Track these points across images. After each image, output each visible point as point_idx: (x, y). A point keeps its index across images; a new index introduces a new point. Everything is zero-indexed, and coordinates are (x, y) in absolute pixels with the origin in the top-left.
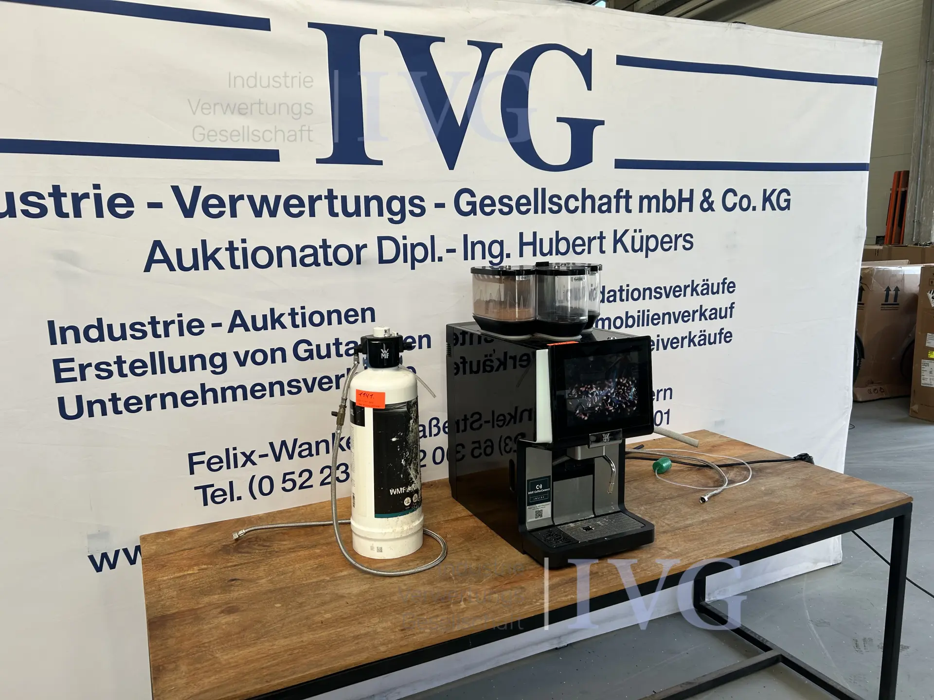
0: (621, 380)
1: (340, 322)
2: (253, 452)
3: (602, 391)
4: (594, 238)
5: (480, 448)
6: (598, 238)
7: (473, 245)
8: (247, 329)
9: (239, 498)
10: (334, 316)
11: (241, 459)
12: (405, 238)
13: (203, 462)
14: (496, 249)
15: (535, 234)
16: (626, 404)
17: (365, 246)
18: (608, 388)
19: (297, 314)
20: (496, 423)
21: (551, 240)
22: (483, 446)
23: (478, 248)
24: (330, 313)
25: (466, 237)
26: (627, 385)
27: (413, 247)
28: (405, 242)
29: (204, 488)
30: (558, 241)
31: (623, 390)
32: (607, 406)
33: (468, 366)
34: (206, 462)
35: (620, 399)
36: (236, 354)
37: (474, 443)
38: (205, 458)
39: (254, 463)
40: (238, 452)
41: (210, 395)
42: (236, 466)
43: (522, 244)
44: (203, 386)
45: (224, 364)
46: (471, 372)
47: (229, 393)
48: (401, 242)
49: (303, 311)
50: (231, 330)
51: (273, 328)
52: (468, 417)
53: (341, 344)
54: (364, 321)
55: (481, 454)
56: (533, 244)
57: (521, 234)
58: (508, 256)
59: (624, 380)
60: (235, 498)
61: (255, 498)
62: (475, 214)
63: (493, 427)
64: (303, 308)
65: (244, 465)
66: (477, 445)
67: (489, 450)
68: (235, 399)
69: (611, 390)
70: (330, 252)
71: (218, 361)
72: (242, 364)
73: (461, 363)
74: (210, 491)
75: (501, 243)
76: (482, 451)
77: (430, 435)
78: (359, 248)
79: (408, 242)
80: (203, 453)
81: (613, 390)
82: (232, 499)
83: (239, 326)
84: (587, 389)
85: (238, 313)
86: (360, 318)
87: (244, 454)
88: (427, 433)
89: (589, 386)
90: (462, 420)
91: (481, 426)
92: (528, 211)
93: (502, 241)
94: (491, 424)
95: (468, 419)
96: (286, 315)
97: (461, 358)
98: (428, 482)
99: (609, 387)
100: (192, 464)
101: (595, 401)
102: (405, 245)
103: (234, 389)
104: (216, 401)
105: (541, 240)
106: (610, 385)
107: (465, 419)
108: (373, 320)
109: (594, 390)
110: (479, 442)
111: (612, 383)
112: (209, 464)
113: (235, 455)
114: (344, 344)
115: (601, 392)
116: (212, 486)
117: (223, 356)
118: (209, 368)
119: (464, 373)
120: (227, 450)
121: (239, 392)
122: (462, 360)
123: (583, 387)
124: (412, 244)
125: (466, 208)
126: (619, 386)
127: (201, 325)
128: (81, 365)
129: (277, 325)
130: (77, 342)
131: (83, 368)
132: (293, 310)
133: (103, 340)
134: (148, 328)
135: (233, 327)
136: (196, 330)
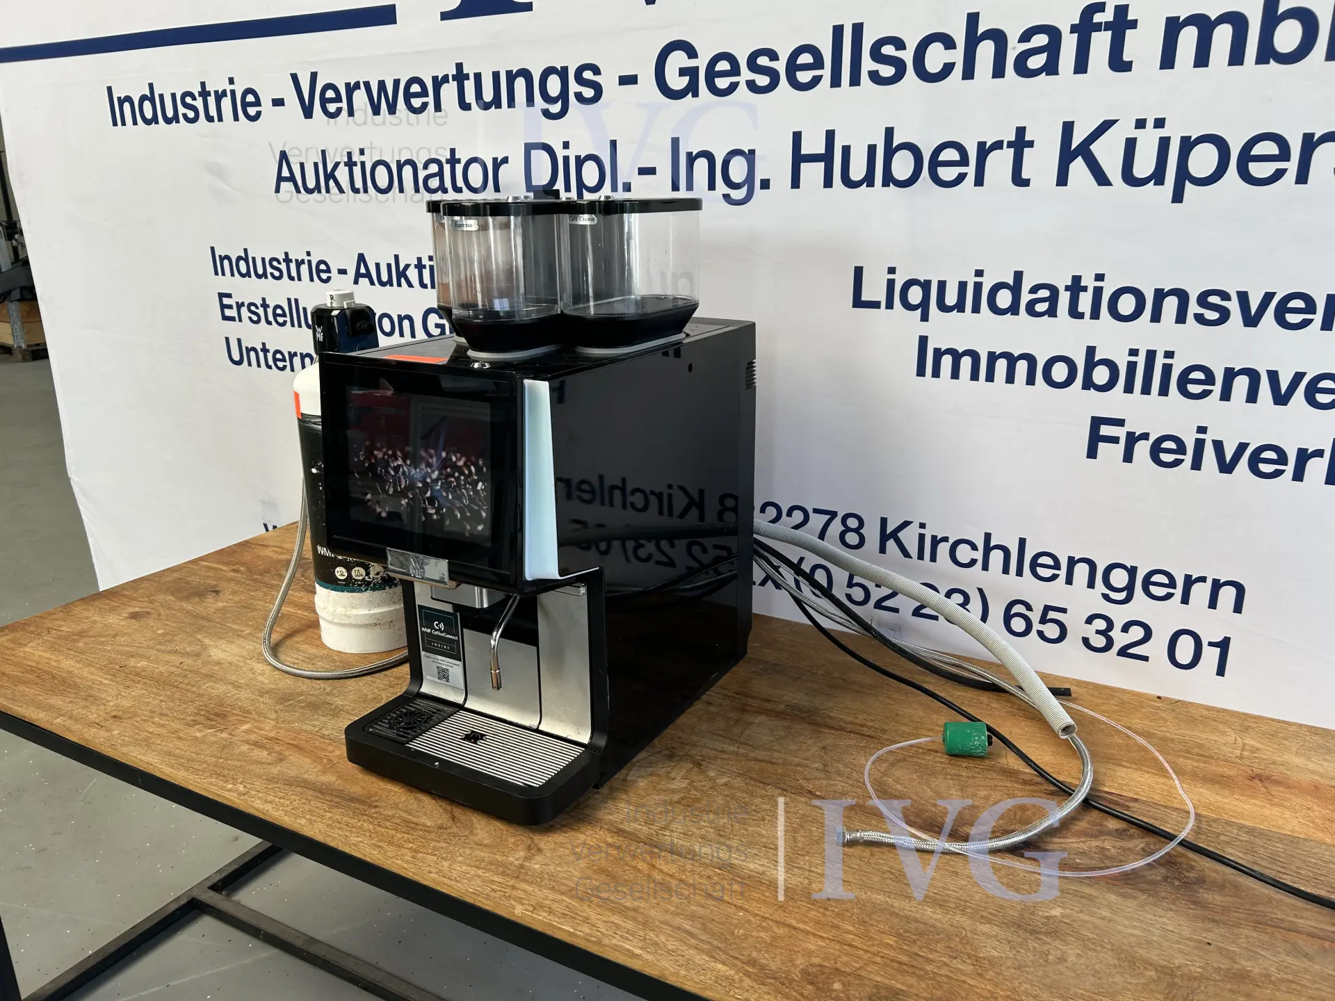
0: (454, 459)
3: (415, 469)
4: (998, 145)
6: (1010, 145)
7: (691, 159)
8: (372, 282)
12: (566, 145)
14: (738, 170)
15: (830, 135)
16: (461, 510)
17: (505, 160)
18: (427, 466)
19: (425, 267)
21: (872, 149)
23: (701, 165)
25: (675, 142)
26: (467, 472)
27: (580, 162)
28: (566, 152)
30: (890, 152)
31: (458, 479)
32: (425, 503)
35: (450, 497)
43: (799, 159)
48: (560, 153)
49: (431, 263)
50: (356, 281)
51: (399, 284)
56: (827, 158)
57: (797, 137)
58: (765, 184)
59: (460, 459)
62: (696, 95)
64: (431, 258)
69: (433, 472)
70: (459, 168)
75: (750, 156)
78: (497, 164)
79: (572, 153)
81: (436, 473)
83: (363, 276)
84: (386, 457)
85: (361, 258)
89: (390, 452)
92: (816, 81)
93: (752, 152)
96: (412, 267)
99: (429, 465)
101: (400, 486)
102: (566, 159)
105: (846, 150)
106: (430, 460)
109: (399, 463)
111: (435, 459)
115: (413, 471)
123: (380, 450)
124: (578, 158)
125: (677, 82)
126: (449, 470)
127: (328, 270)
128: (237, 303)
129: (403, 280)
130: (233, 275)
131: (240, 306)
132: (419, 259)
133: (250, 277)
134: (283, 266)
135: (358, 275)
136: (324, 276)
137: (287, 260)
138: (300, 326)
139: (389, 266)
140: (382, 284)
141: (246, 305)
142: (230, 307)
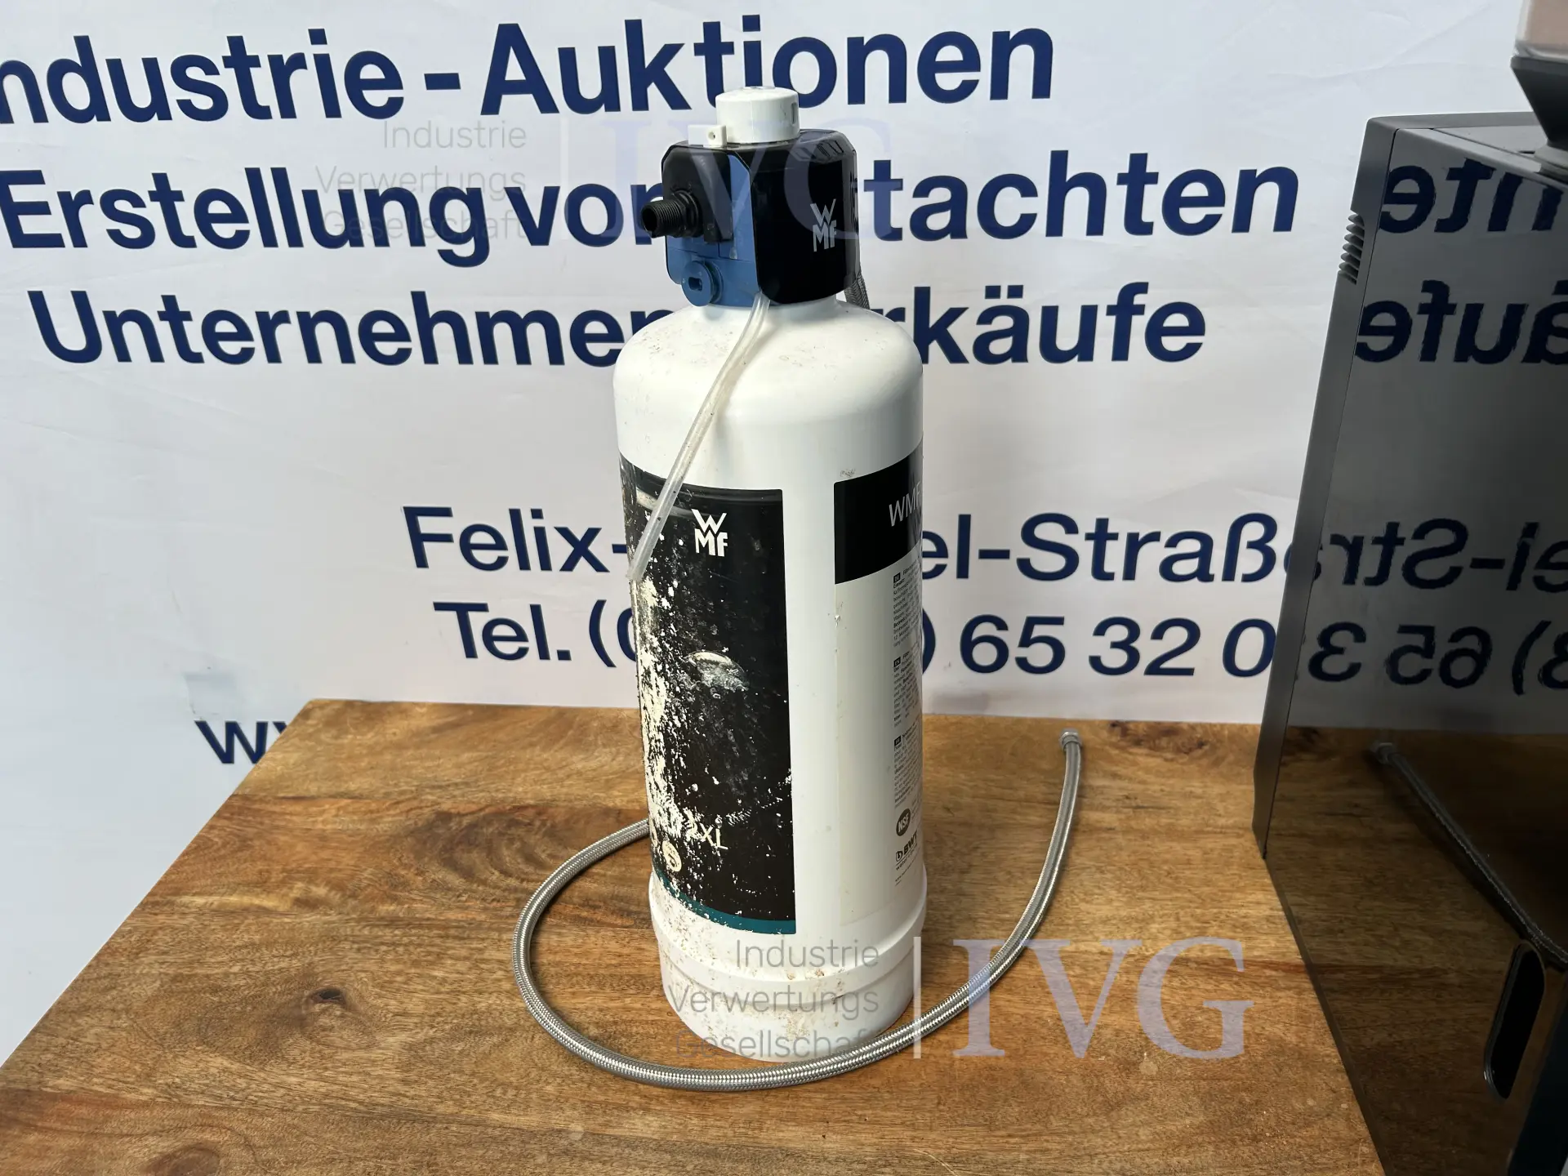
1: (898, 93)
2: (592, 533)
5: (1427, 651)
8: (546, 105)
9: (564, 655)
10: (877, 65)
11: (560, 550)
13: (447, 538)
19: (729, 48)
20: (1529, 572)
22: (1442, 647)
24: (858, 50)
29: (462, 611)
33: (1452, 325)
34: (457, 538)
36: (516, 197)
37: (1405, 629)
38: (454, 526)
39: (599, 567)
40: (548, 524)
41: (443, 334)
42: (545, 565)
44: (419, 299)
45: (478, 231)
46: (1466, 349)
47: (502, 334)
49: (752, 36)
50: (491, 106)
51: (640, 103)
52: (1404, 532)
53: (899, 185)
54: (1000, 90)
55: (1424, 675)
60: (553, 654)
61: (609, 664)
63: (1513, 584)
64: (751, 23)
65: (569, 566)
66: (1418, 640)
67: (1463, 668)
68: (523, 356)
71: (457, 215)
72: (539, 235)
73: (1423, 309)
74: (477, 621)
76: (1434, 664)
77: (1229, 575)
80: (445, 512)
82: (544, 654)
83: (516, 88)
85: (510, 38)
86: (984, 76)
87: (565, 533)
88: (1217, 565)
90: (1377, 541)
91: (1455, 572)
94: (1505, 573)
95: (1401, 542)
96: (687, 51)
97: (1428, 286)
98: (1193, 727)
100: (418, 540)
103: (519, 325)
104: (465, 357)
107: (1390, 540)
108: (1042, 88)
110: (1428, 632)
112: (467, 548)
113: (540, 533)
114: (910, 186)
116: (482, 608)
117: (473, 199)
118: (434, 242)
119: (1429, 352)
120: (515, 515)
121: (536, 334)
122: (1428, 298)
127: (392, 79)
128: (64, 197)
129: (653, 91)
130: (39, 116)
131: (72, 204)
132: (712, 29)
133: (104, 116)
134: (227, 80)
135: (496, 90)
136: (377, 98)
137: (240, 59)
138: (295, 240)
139: (607, 56)
140: (580, 105)
141: (96, 198)
142: (42, 208)
